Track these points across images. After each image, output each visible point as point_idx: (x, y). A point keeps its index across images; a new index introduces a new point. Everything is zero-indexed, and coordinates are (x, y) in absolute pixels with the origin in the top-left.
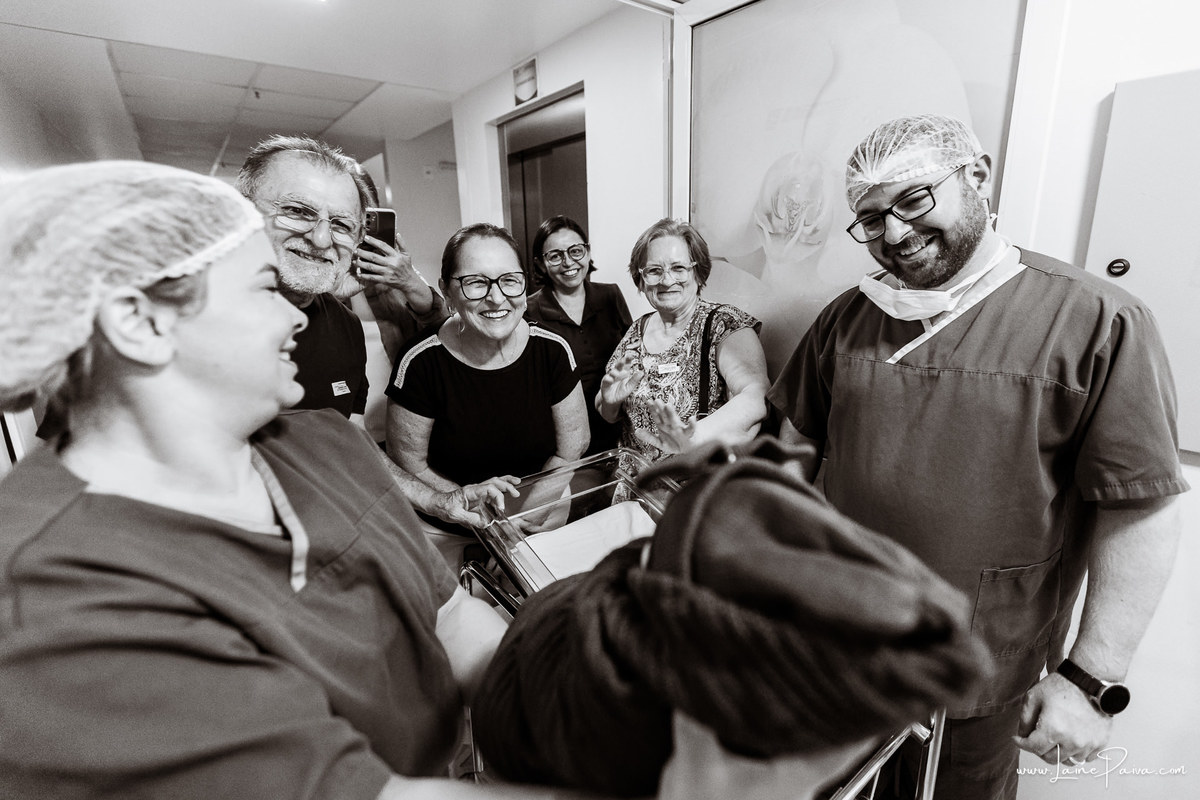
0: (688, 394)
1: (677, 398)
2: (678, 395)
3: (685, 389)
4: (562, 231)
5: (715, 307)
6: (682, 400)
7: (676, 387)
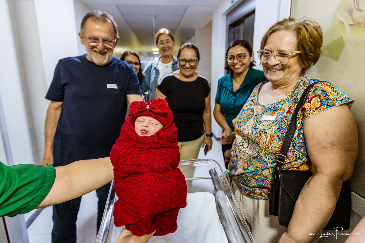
0: (277, 139)
1: (268, 140)
2: (269, 138)
3: (275, 135)
4: (237, 46)
5: (312, 82)
6: (272, 141)
7: (269, 131)
